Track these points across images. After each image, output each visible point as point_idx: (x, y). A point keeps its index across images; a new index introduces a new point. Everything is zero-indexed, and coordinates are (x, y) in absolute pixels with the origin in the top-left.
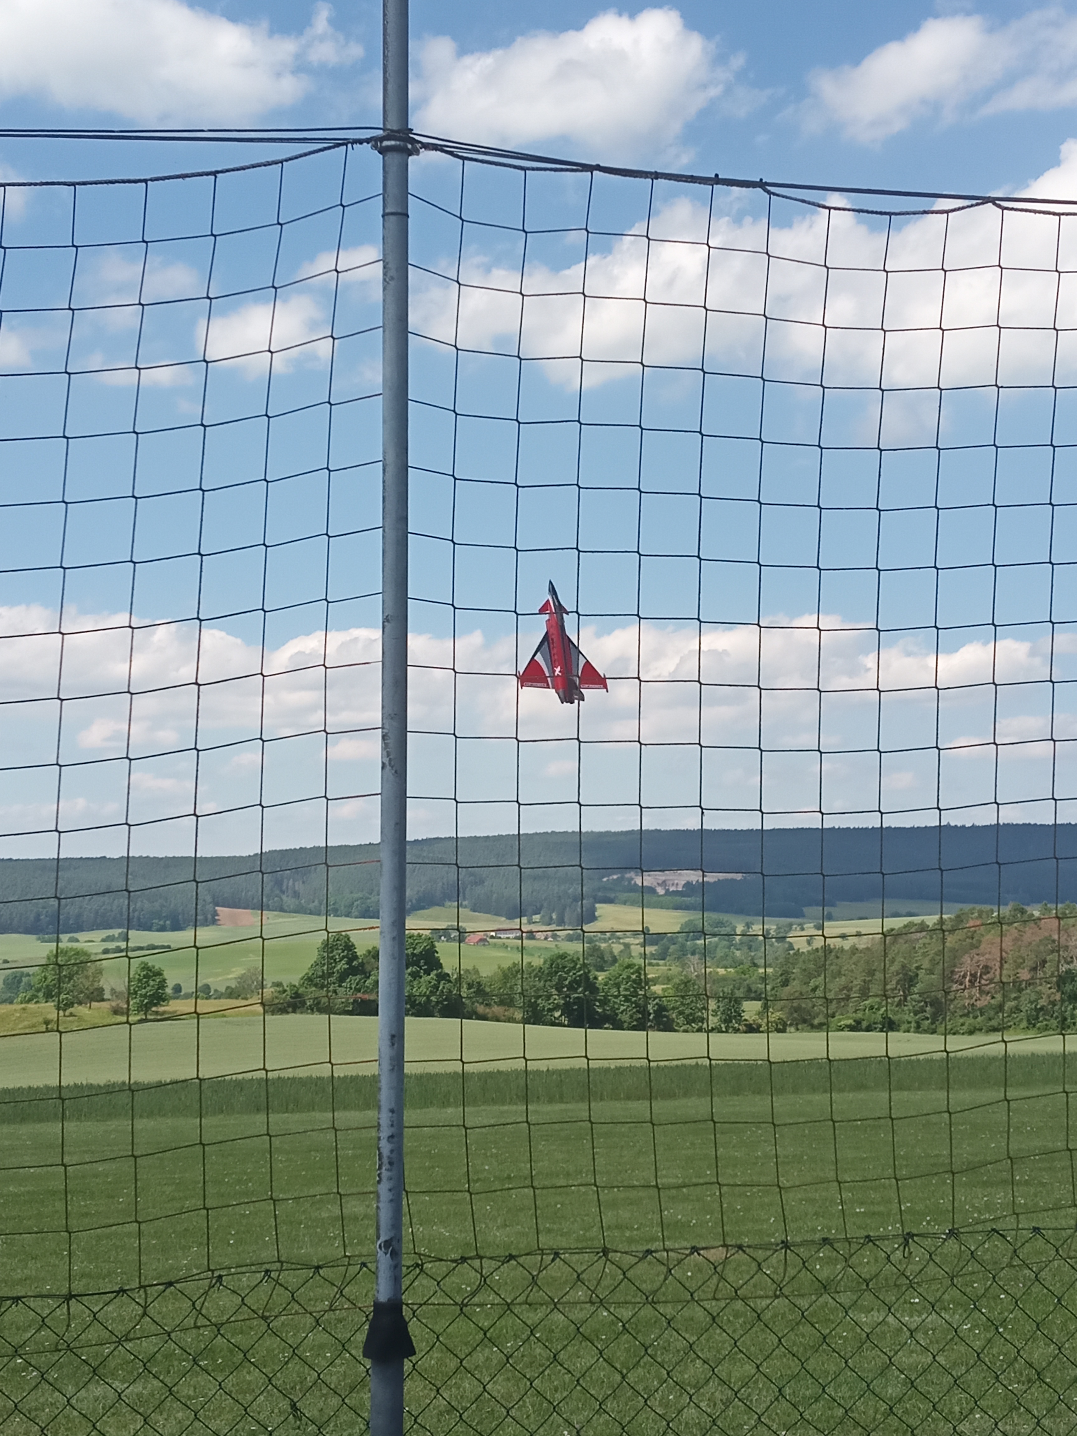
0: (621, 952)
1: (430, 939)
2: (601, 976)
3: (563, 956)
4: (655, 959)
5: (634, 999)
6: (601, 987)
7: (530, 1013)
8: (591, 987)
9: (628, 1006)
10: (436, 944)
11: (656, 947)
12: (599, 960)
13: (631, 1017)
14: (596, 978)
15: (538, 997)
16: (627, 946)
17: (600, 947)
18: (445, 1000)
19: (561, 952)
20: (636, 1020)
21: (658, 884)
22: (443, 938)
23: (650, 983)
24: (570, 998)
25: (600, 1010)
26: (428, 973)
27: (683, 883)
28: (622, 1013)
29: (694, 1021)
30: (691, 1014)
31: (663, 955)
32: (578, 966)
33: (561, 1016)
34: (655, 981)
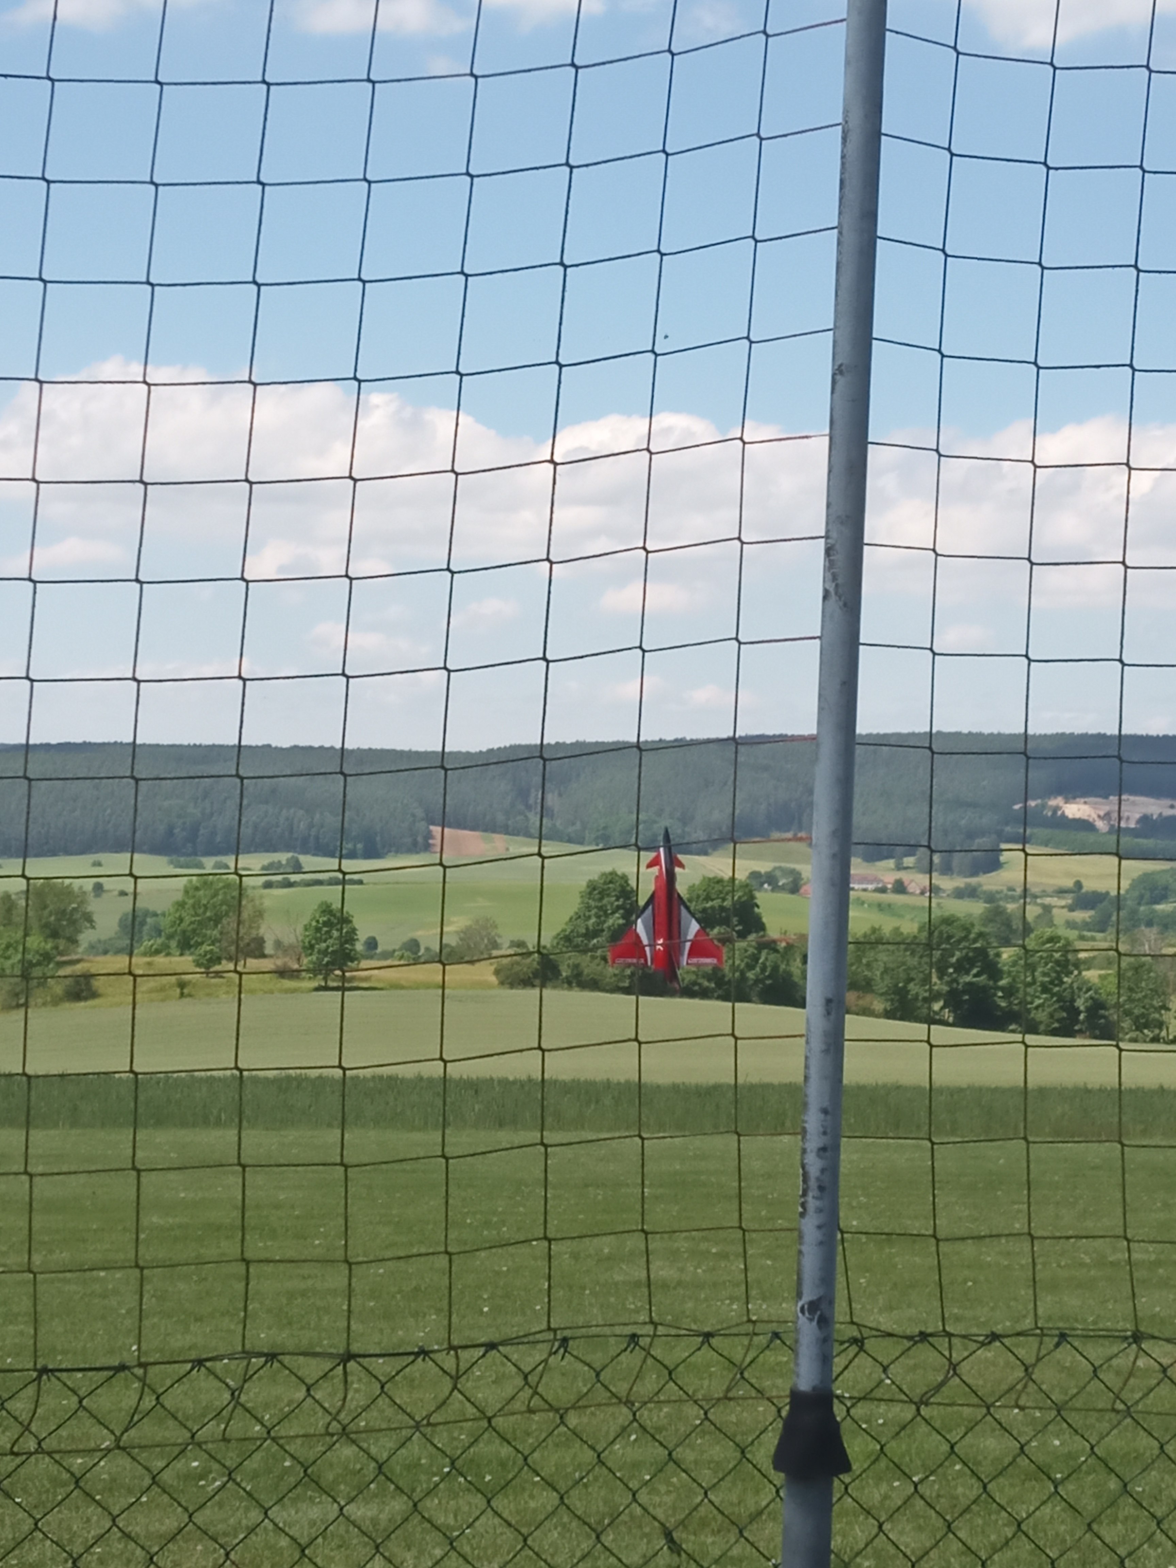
0: (1038, 917)
1: (747, 885)
2: (1007, 954)
3: (948, 921)
4: (1089, 930)
5: (1056, 989)
6: (1005, 968)
7: (896, 1004)
8: (992, 970)
9: (1046, 999)
10: (757, 894)
11: (1092, 913)
12: (1003, 928)
13: (1051, 1016)
14: (998, 955)
15: (910, 980)
16: (1047, 909)
17: (1005, 909)
18: (769, 977)
19: (947, 914)
20: (1058, 1021)
21: (1099, 816)
22: (766, 886)
23: (1082, 967)
24: (958, 984)
25: (1003, 1004)
26: (742, 935)
27: (1138, 816)
28: (1037, 1008)
29: (1146, 1026)
30: (1143, 1015)
31: (1101, 926)
32: (972, 936)
33: (942, 1008)
34: (1089, 964)
